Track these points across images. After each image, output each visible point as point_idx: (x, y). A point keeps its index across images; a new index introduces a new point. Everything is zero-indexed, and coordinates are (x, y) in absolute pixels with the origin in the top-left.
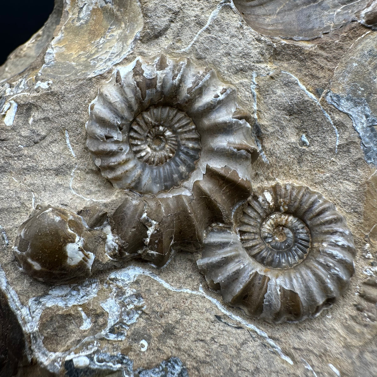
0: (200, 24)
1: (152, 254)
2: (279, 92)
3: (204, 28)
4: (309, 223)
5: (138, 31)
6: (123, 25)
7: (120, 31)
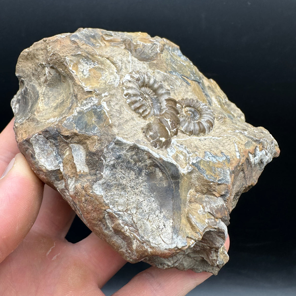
0: (129, 62)
1: (174, 131)
2: (158, 76)
3: (131, 63)
4: (192, 106)
5: (115, 70)
6: (107, 70)
7: (108, 72)
